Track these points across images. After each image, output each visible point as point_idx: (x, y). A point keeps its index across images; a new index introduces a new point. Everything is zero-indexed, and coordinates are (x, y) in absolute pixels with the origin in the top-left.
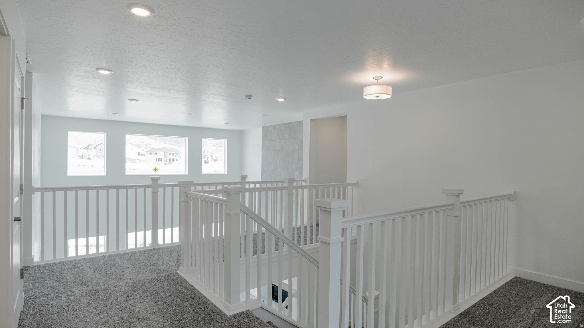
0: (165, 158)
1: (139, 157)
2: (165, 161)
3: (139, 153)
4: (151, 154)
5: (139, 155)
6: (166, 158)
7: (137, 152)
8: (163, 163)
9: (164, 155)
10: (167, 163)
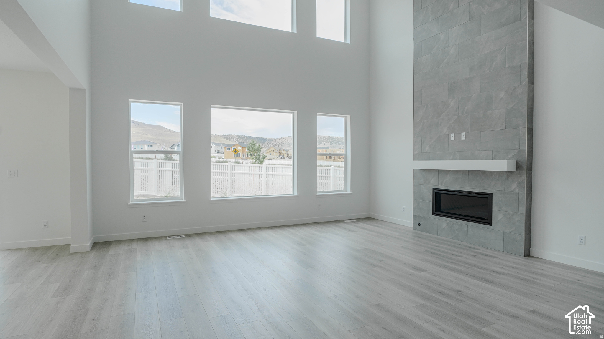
0: (242, 153)
1: (219, 155)
2: (243, 156)
3: (218, 151)
4: (229, 149)
5: (218, 153)
6: (244, 153)
7: (217, 149)
8: (241, 158)
9: (241, 150)
10: (245, 158)
